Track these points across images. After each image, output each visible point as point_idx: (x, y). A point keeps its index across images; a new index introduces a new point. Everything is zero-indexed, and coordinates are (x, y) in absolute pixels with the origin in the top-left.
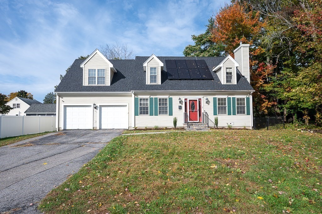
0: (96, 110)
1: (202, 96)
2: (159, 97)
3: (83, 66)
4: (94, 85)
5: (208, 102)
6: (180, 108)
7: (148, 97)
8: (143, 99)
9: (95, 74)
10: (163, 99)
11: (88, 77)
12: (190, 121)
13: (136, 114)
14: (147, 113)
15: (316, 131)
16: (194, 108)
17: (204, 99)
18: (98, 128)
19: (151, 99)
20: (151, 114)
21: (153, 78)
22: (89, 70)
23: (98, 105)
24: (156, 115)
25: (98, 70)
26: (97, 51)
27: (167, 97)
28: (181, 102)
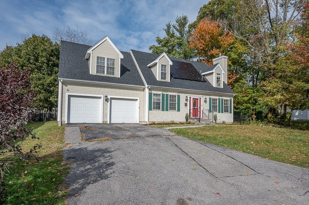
0: (107, 103)
1: (202, 96)
2: (170, 93)
3: (91, 52)
4: (102, 75)
5: (205, 101)
6: (186, 105)
7: (160, 93)
8: (156, 94)
9: (104, 63)
10: (173, 96)
11: (96, 65)
12: (193, 117)
13: (150, 109)
14: (159, 109)
15: (274, 126)
16: (195, 105)
17: (203, 98)
18: (108, 123)
19: (163, 95)
20: (163, 110)
21: (163, 75)
22: (98, 57)
23: (109, 97)
24: (167, 110)
25: (108, 59)
26: (107, 38)
27: (176, 94)
28: (187, 100)
